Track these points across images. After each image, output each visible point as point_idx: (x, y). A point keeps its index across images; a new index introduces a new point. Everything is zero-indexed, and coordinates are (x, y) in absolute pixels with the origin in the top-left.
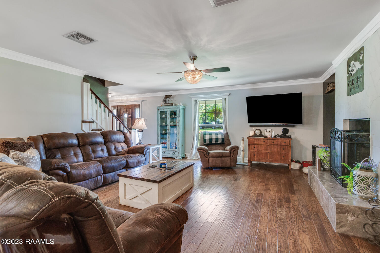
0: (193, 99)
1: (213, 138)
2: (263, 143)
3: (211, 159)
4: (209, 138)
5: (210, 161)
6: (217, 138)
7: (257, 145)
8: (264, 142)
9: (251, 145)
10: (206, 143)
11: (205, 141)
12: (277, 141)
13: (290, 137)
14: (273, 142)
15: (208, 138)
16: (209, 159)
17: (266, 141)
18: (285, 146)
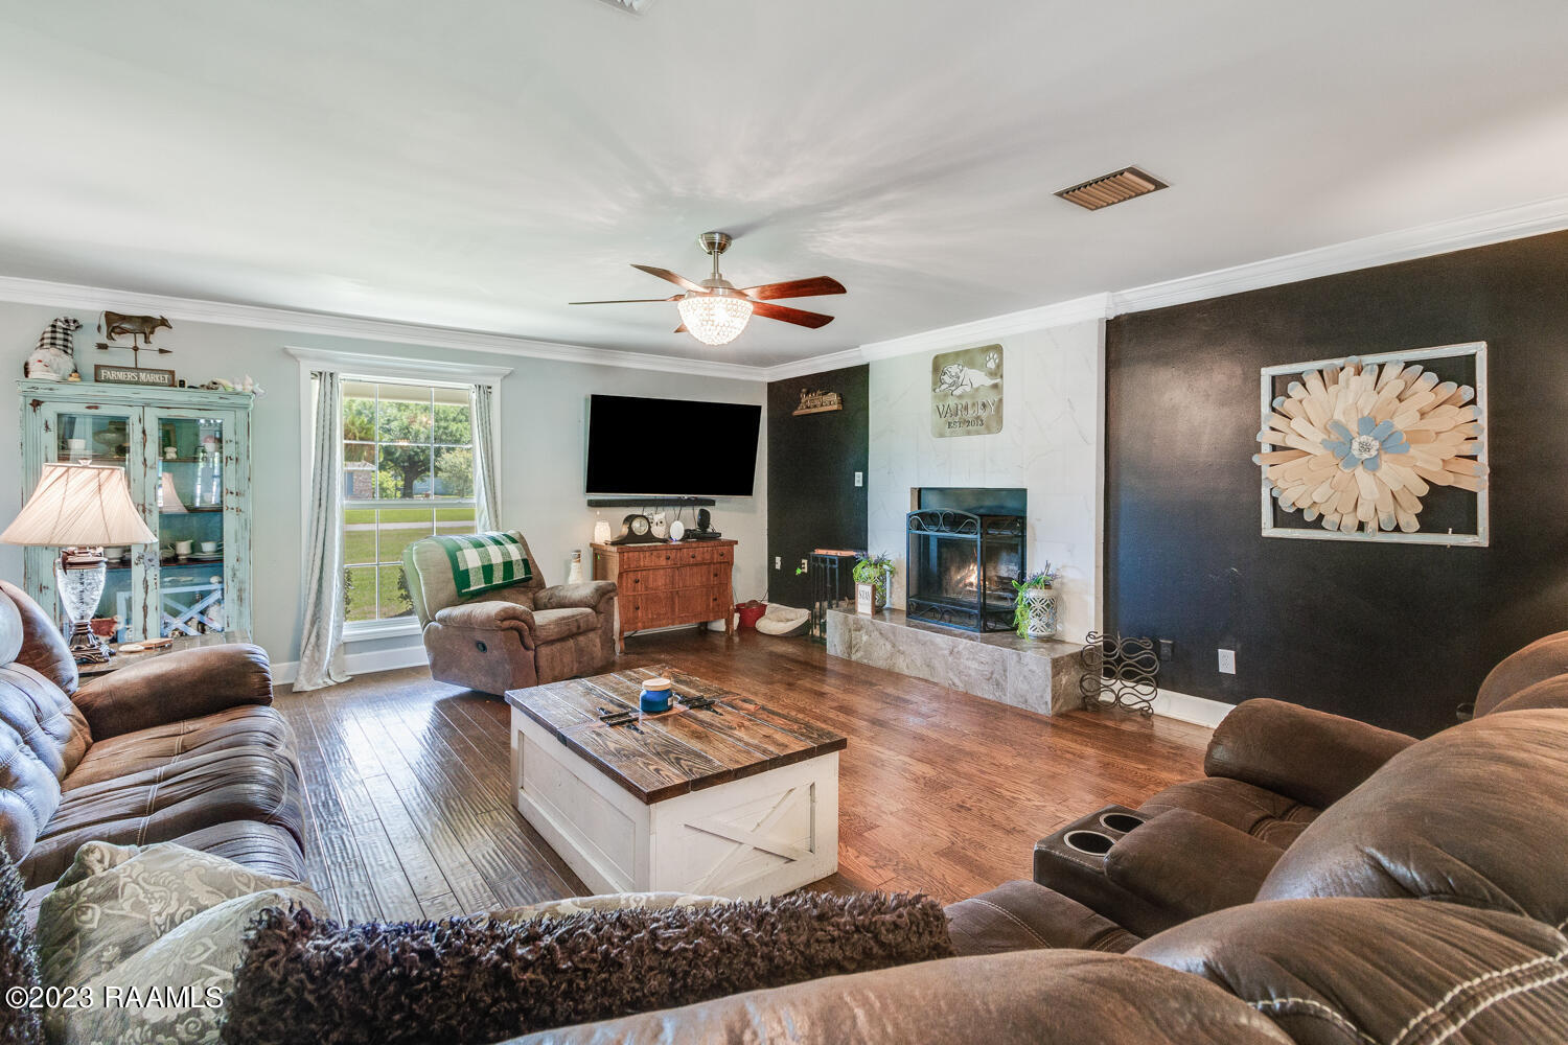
0: (306, 367)
1: (494, 562)
2: (663, 562)
3: (544, 651)
4: (480, 564)
5: (543, 662)
6: (509, 559)
7: (644, 573)
8: (668, 558)
9: (624, 574)
10: (469, 587)
11: (462, 577)
12: (703, 553)
13: (715, 536)
14: (693, 557)
15: (477, 565)
16: (539, 655)
17: (672, 554)
18: (718, 565)
